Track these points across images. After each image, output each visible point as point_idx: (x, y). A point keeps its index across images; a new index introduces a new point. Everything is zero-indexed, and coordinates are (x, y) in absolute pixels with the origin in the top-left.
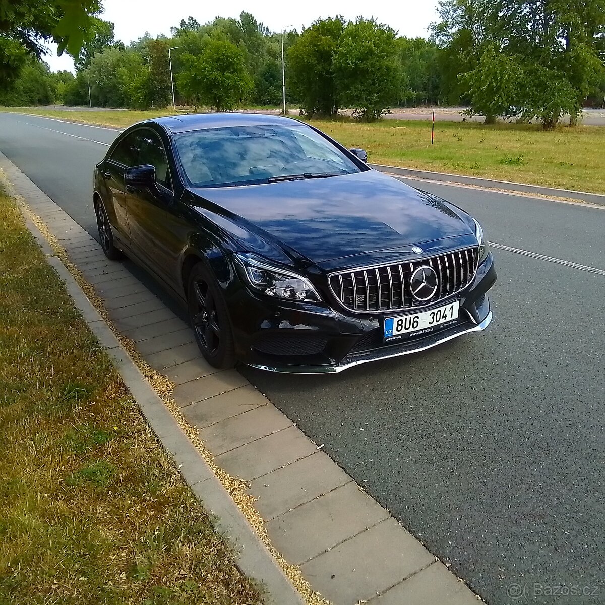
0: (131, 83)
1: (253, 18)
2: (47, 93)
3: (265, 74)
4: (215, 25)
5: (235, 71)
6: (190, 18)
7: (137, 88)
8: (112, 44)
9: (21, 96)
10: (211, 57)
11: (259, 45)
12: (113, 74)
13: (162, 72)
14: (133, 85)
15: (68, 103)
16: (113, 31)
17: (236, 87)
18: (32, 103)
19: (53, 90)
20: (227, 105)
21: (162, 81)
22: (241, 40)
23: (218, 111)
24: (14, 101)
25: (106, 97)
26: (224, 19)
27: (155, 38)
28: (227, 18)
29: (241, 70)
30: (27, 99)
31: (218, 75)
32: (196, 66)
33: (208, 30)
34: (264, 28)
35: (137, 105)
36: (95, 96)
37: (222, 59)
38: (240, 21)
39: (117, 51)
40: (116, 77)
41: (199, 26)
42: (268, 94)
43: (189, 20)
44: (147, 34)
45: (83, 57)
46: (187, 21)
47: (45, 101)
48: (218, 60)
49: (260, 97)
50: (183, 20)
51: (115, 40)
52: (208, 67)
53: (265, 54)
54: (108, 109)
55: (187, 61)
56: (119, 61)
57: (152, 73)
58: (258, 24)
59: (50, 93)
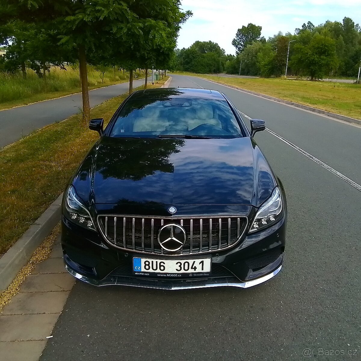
0: (263, 61)
1: (351, 21)
2: (219, 66)
3: (353, 57)
4: (325, 26)
5: (329, 55)
6: (309, 23)
7: (265, 65)
8: (259, 39)
9: (205, 68)
10: (313, 46)
11: (353, 38)
12: (255, 57)
13: (282, 56)
14: (263, 63)
15: (229, 73)
16: (261, 31)
17: (327, 65)
18: (210, 72)
19: (223, 65)
20: (319, 76)
21: (281, 61)
22: (340, 35)
23: (312, 80)
24: (201, 70)
25: (249, 70)
26: (332, 22)
27: (284, 35)
28: (333, 22)
29: (333, 55)
30: (208, 69)
31: (316, 57)
32: (302, 52)
33: (319, 30)
34: (359, 27)
35: (264, 75)
36: (243, 69)
37: (321, 47)
38: (342, 23)
39: (260, 43)
40: (256, 58)
41: (314, 27)
42: (353, 70)
43: (308, 23)
44: (280, 32)
45: (241, 47)
46: (307, 24)
47: (217, 71)
48: (318, 48)
49: (346, 71)
50: (304, 24)
51: (261, 36)
52: (310, 52)
53: (357, 43)
54: (248, 77)
55: (298, 48)
56: (260, 49)
57: (277, 56)
58: (355, 24)
59: (221, 66)
